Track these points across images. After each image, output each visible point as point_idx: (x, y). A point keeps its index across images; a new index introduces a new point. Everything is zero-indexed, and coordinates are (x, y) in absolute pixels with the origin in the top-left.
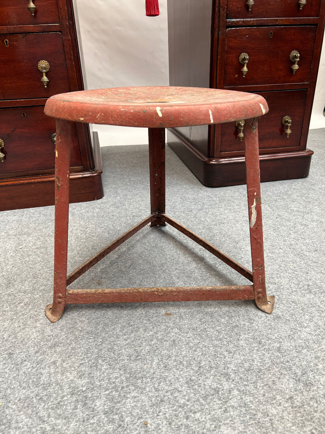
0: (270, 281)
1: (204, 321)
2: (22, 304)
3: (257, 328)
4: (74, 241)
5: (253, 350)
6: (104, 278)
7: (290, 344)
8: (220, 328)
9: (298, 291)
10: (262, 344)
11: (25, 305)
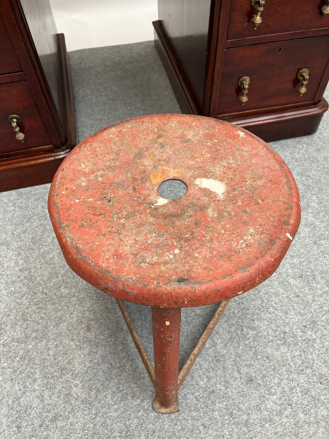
0: (250, 324)
1: (185, 384)
2: (18, 359)
3: (231, 394)
4: (57, 258)
5: (225, 424)
6: (92, 320)
7: (256, 416)
8: (199, 393)
9: (274, 341)
10: (233, 416)
11: (21, 359)
